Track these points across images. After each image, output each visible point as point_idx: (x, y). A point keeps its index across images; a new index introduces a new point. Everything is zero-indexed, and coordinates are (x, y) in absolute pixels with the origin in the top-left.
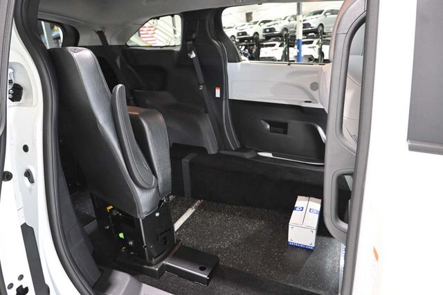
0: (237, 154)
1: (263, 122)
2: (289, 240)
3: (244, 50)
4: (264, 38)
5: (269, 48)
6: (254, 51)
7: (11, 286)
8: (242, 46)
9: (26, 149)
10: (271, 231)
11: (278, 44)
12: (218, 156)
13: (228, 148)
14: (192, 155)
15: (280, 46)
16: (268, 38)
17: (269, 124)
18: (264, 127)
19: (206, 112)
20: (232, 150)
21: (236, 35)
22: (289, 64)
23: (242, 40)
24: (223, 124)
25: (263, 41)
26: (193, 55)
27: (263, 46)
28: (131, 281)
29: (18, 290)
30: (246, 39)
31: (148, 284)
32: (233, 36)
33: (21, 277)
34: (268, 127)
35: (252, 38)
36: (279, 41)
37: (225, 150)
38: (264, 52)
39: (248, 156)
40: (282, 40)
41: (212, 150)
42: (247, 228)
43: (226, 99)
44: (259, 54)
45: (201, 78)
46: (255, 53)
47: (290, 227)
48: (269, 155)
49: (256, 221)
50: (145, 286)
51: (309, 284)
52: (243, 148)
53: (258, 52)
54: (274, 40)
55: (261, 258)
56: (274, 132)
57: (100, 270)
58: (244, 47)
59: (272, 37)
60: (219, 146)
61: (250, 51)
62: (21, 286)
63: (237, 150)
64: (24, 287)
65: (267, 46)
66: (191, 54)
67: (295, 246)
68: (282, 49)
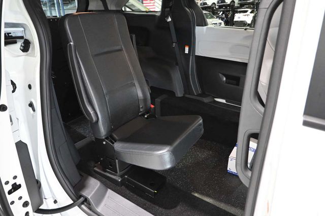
0: (198, 98)
1: (220, 75)
2: (228, 169)
3: (222, 15)
4: (239, 6)
5: (242, 14)
6: (230, 16)
7: (7, 183)
8: (220, 11)
9: (30, 87)
10: (216, 159)
11: (250, 10)
12: (183, 98)
13: (191, 93)
14: (164, 96)
15: (251, 12)
16: (242, 6)
17: (225, 77)
18: (221, 80)
19: (177, 64)
20: (194, 95)
21: (216, 3)
22: (246, 29)
23: (220, 7)
24: (189, 75)
25: (238, 8)
26: (169, 19)
27: (237, 12)
28: (100, 186)
29: (13, 185)
30: (224, 6)
31: (112, 190)
32: (214, 3)
33: (15, 177)
34: (225, 79)
35: (229, 5)
36: (250, 8)
37: (189, 94)
38: (238, 17)
39: (206, 100)
40: (254, 8)
41: (179, 93)
42: (198, 155)
43: (193, 55)
44: (234, 18)
45: (174, 38)
46: (230, 17)
47: (230, 159)
48: (224, 101)
49: (205, 151)
50: (109, 191)
51: (237, 205)
52: (203, 95)
53: (233, 17)
54: (247, 8)
55: (204, 180)
56: (229, 83)
57: (81, 175)
58: (222, 12)
59: (246, 5)
60: (185, 91)
61: (227, 16)
62: (15, 183)
63: (199, 95)
64: (18, 184)
65: (240, 12)
66: (168, 18)
67: (232, 174)
68: (253, 15)
